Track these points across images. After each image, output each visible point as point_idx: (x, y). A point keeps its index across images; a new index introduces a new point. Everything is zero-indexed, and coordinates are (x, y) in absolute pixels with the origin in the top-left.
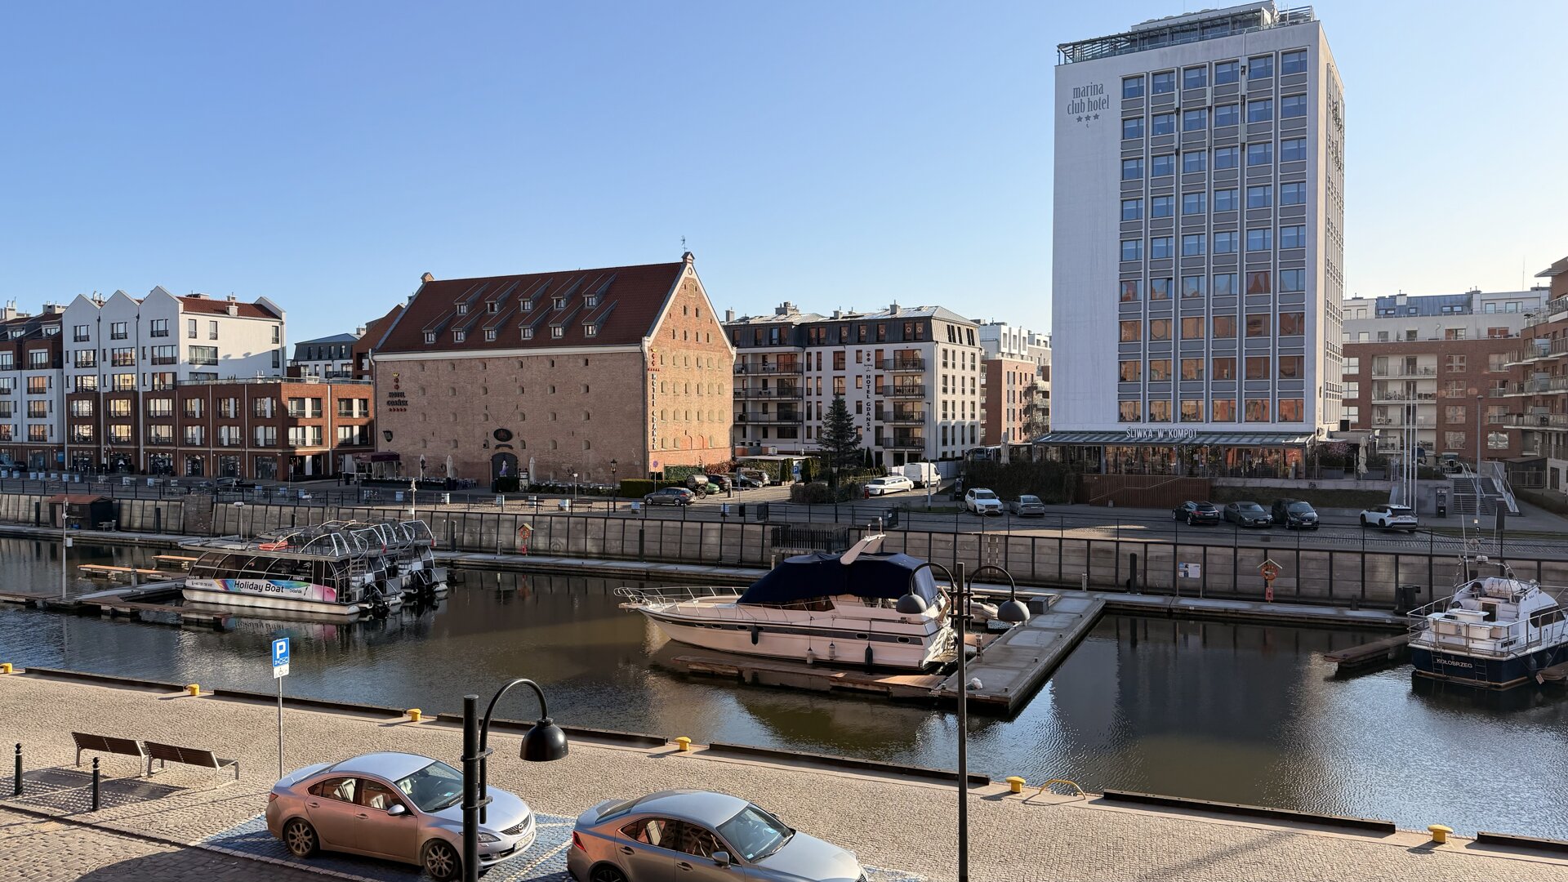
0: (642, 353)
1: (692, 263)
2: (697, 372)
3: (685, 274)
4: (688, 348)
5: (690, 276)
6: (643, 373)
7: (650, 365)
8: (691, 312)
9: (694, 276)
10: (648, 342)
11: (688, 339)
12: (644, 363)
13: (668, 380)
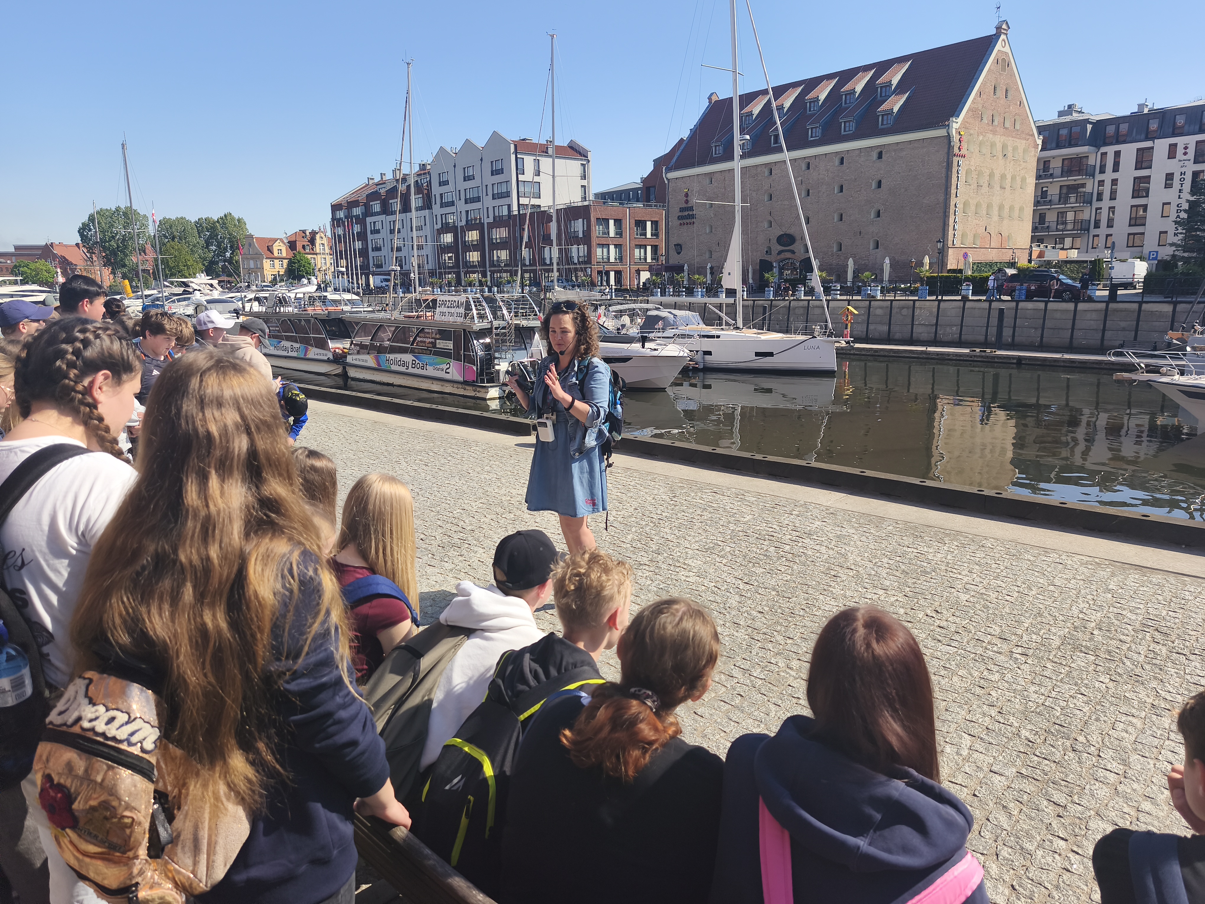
0: (949, 137)
1: (1006, 34)
2: (1001, 161)
3: (999, 46)
4: (994, 132)
5: (1002, 49)
6: (948, 158)
7: (956, 151)
8: (1001, 93)
9: (1007, 49)
10: (956, 124)
11: (996, 123)
12: (950, 147)
13: (973, 168)
